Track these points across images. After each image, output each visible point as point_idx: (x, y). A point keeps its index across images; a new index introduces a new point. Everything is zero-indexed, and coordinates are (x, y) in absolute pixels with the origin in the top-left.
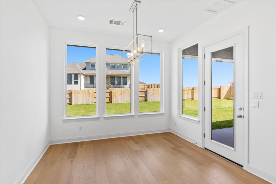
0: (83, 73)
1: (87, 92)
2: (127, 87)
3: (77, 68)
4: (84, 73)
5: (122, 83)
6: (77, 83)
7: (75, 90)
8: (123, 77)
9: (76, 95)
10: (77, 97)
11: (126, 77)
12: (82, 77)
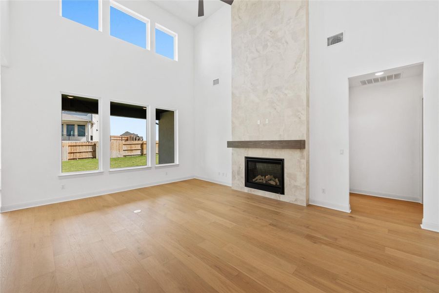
8: (79, 125)
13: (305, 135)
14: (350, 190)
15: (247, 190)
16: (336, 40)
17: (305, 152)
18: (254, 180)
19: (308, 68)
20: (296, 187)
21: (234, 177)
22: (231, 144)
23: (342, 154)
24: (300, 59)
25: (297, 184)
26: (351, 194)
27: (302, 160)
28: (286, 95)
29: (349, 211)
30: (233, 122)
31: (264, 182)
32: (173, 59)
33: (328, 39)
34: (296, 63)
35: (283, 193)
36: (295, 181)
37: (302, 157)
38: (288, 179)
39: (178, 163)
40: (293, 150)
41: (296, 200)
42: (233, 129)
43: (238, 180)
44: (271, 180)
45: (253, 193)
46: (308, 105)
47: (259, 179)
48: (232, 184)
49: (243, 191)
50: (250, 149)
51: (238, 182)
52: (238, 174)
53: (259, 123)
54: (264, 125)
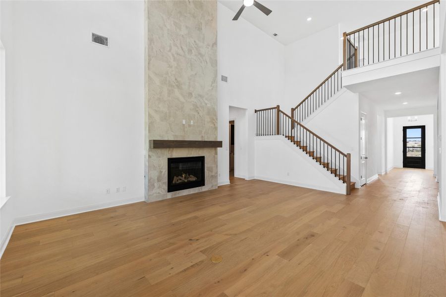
13: (217, 138)
15: (170, 195)
17: (217, 149)
22: (158, 144)
29: (229, 183)
33: (222, 76)
35: (203, 185)
37: (216, 153)
43: (159, 187)
45: (177, 196)
49: (167, 197)
50: (174, 149)
51: (158, 191)
52: (159, 180)
53: (184, 122)
54: (190, 126)
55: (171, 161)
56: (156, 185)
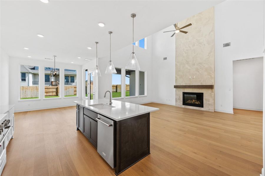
0: (31, 72)
1: (35, 88)
2: (74, 84)
3: (25, 67)
4: (33, 73)
5: (70, 81)
6: (25, 81)
7: (23, 87)
8: (71, 77)
9: (24, 91)
10: (25, 92)
11: (74, 77)
12: (31, 76)
13: (214, 83)
14: (233, 107)
15: (184, 106)
16: (227, 45)
17: (213, 90)
18: (187, 102)
19: (214, 56)
20: (209, 104)
21: (176, 101)
22: (176, 87)
23: (230, 90)
24: (211, 52)
25: (210, 103)
26: (234, 109)
27: (212, 93)
28: (204, 66)
29: (233, 113)
30: (176, 77)
31: (193, 103)
32: (144, 48)
33: (224, 44)
34: (209, 53)
35: (203, 107)
36: (209, 102)
37: (212, 92)
38: (205, 101)
39: (146, 95)
40: (208, 89)
41: (209, 110)
42: (176, 80)
43: (179, 102)
44: (195, 102)
45: (187, 108)
46: (214, 71)
47: (189, 101)
48: (176, 104)
49: (181, 107)
50: (185, 89)
51: (179, 103)
52: (179, 99)
53: (190, 77)
54: (193, 79)
55: (184, 93)
56: (178, 101)
